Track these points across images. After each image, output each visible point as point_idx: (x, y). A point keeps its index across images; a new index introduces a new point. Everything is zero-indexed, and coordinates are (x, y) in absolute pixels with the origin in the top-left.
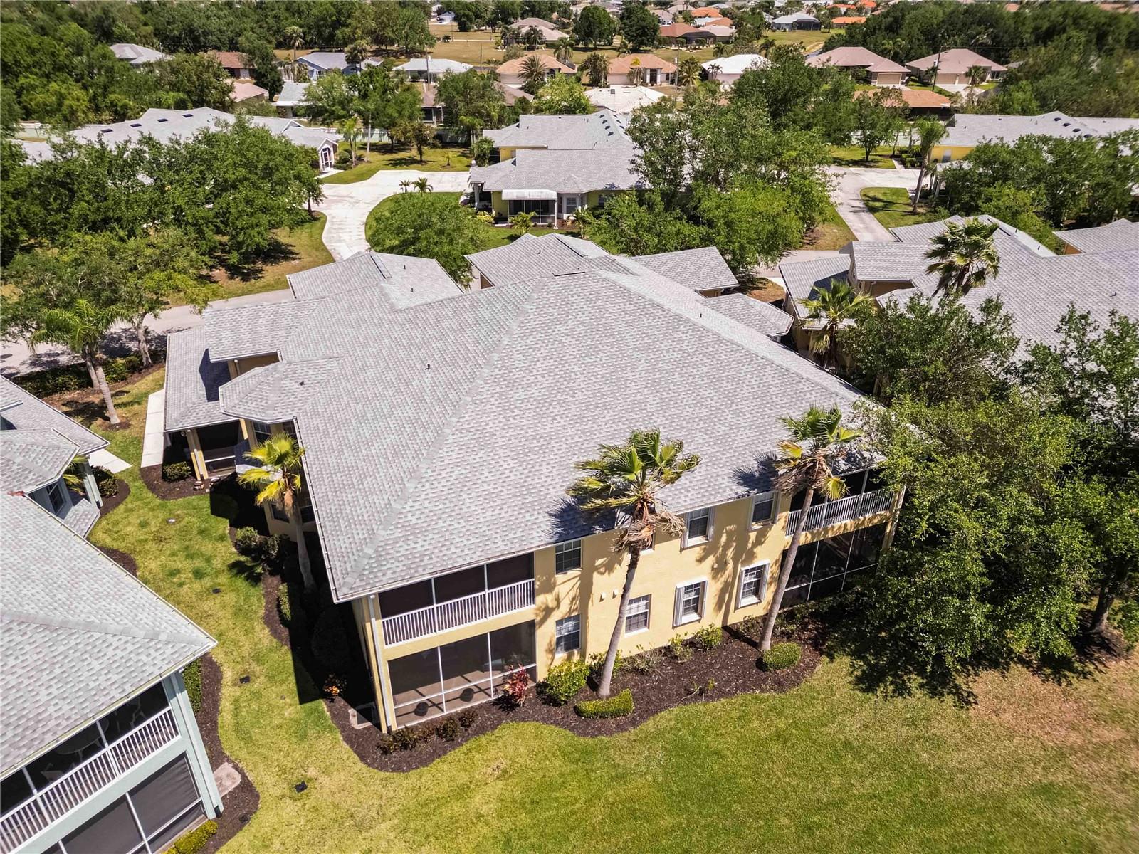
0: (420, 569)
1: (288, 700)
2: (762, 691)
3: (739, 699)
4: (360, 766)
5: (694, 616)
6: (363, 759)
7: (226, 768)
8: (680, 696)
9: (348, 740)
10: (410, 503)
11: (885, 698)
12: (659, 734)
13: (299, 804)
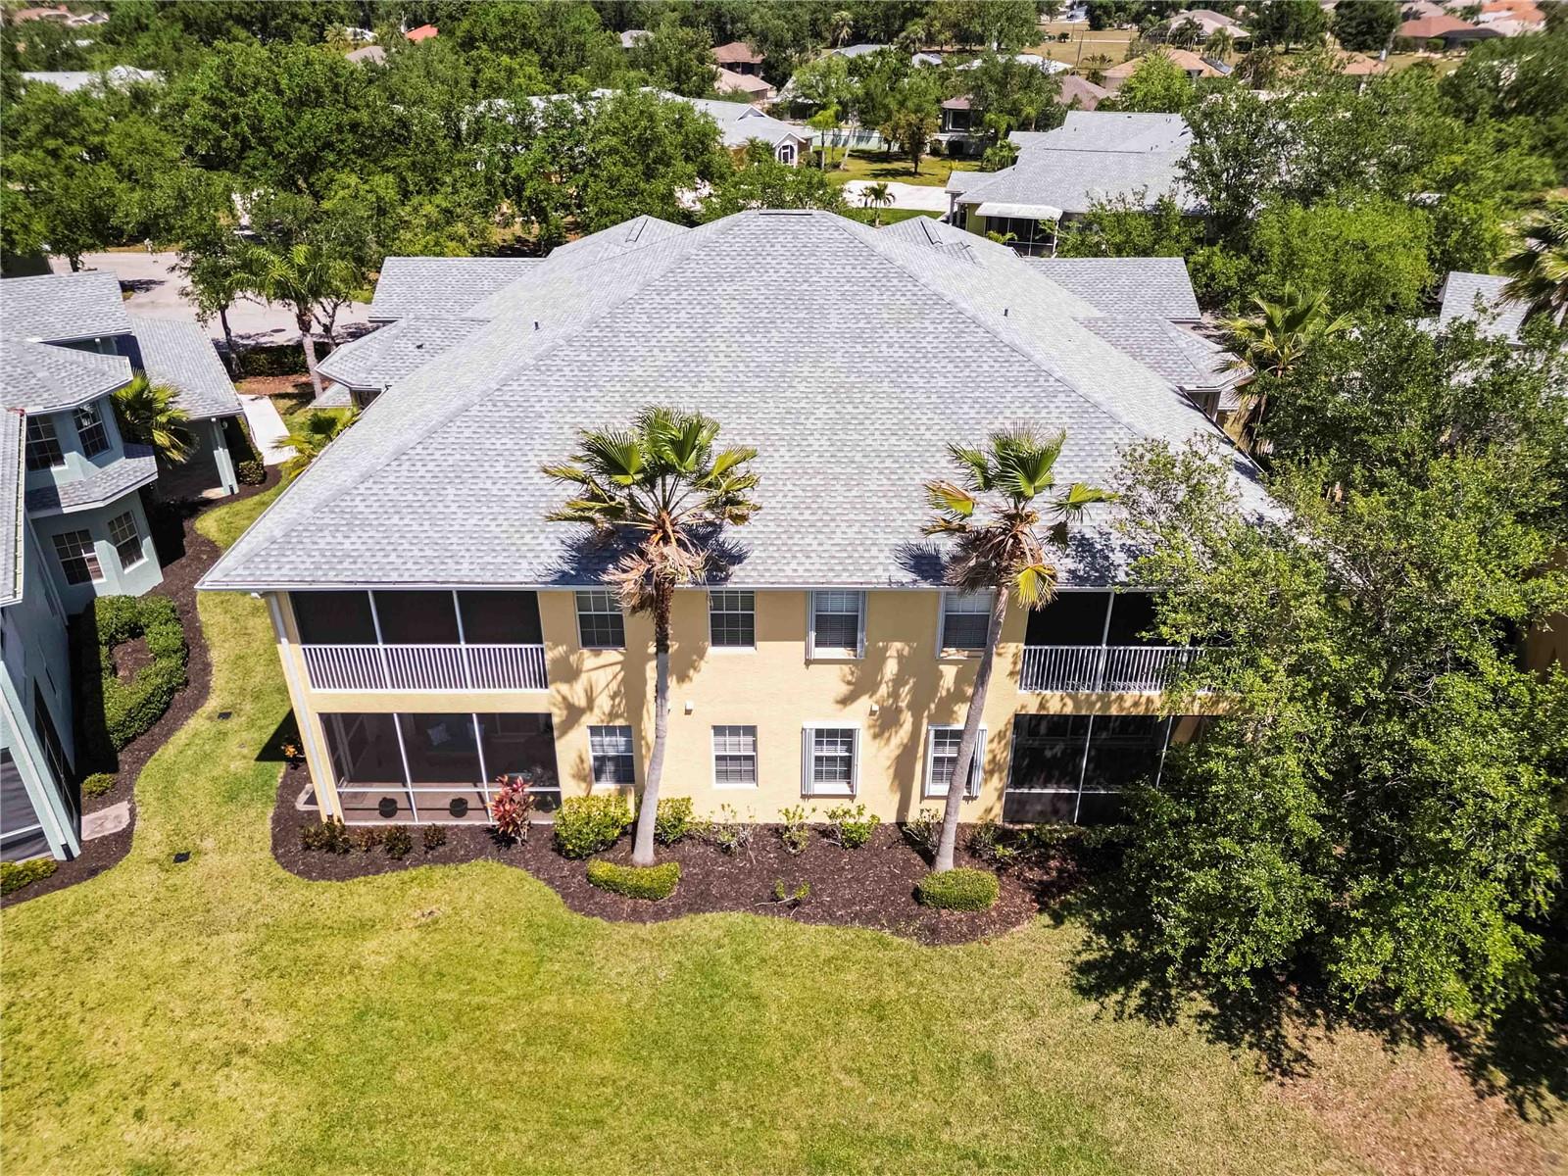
0: (332, 573)
1: (245, 751)
2: (897, 933)
3: (849, 933)
4: (268, 854)
5: (842, 787)
6: (274, 849)
7: (122, 809)
8: (758, 898)
9: (277, 820)
10: (366, 485)
11: (1119, 1016)
12: (684, 942)
13: (163, 875)
